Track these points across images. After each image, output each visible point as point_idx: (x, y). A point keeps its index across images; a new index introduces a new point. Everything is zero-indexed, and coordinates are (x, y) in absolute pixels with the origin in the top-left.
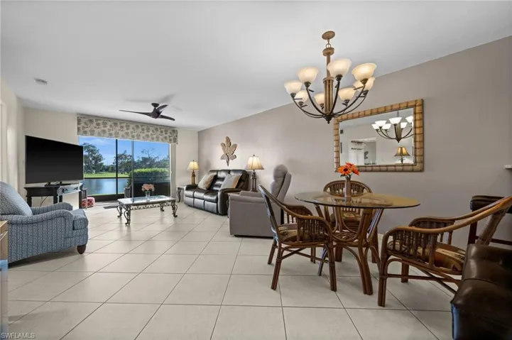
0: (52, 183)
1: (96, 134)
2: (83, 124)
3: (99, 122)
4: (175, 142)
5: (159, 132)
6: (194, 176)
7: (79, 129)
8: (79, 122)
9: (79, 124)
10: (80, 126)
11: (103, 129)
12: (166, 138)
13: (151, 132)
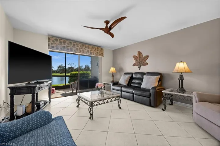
0: (31, 82)
1: (60, 49)
2: (51, 42)
3: (61, 41)
4: (102, 55)
5: (94, 49)
6: (113, 76)
7: (49, 45)
8: (49, 39)
9: (49, 41)
10: (49, 43)
11: (63, 45)
12: (98, 52)
13: (90, 49)
